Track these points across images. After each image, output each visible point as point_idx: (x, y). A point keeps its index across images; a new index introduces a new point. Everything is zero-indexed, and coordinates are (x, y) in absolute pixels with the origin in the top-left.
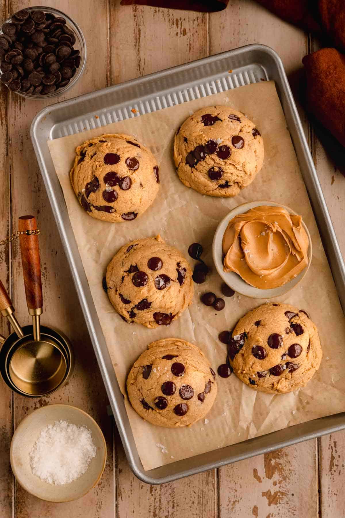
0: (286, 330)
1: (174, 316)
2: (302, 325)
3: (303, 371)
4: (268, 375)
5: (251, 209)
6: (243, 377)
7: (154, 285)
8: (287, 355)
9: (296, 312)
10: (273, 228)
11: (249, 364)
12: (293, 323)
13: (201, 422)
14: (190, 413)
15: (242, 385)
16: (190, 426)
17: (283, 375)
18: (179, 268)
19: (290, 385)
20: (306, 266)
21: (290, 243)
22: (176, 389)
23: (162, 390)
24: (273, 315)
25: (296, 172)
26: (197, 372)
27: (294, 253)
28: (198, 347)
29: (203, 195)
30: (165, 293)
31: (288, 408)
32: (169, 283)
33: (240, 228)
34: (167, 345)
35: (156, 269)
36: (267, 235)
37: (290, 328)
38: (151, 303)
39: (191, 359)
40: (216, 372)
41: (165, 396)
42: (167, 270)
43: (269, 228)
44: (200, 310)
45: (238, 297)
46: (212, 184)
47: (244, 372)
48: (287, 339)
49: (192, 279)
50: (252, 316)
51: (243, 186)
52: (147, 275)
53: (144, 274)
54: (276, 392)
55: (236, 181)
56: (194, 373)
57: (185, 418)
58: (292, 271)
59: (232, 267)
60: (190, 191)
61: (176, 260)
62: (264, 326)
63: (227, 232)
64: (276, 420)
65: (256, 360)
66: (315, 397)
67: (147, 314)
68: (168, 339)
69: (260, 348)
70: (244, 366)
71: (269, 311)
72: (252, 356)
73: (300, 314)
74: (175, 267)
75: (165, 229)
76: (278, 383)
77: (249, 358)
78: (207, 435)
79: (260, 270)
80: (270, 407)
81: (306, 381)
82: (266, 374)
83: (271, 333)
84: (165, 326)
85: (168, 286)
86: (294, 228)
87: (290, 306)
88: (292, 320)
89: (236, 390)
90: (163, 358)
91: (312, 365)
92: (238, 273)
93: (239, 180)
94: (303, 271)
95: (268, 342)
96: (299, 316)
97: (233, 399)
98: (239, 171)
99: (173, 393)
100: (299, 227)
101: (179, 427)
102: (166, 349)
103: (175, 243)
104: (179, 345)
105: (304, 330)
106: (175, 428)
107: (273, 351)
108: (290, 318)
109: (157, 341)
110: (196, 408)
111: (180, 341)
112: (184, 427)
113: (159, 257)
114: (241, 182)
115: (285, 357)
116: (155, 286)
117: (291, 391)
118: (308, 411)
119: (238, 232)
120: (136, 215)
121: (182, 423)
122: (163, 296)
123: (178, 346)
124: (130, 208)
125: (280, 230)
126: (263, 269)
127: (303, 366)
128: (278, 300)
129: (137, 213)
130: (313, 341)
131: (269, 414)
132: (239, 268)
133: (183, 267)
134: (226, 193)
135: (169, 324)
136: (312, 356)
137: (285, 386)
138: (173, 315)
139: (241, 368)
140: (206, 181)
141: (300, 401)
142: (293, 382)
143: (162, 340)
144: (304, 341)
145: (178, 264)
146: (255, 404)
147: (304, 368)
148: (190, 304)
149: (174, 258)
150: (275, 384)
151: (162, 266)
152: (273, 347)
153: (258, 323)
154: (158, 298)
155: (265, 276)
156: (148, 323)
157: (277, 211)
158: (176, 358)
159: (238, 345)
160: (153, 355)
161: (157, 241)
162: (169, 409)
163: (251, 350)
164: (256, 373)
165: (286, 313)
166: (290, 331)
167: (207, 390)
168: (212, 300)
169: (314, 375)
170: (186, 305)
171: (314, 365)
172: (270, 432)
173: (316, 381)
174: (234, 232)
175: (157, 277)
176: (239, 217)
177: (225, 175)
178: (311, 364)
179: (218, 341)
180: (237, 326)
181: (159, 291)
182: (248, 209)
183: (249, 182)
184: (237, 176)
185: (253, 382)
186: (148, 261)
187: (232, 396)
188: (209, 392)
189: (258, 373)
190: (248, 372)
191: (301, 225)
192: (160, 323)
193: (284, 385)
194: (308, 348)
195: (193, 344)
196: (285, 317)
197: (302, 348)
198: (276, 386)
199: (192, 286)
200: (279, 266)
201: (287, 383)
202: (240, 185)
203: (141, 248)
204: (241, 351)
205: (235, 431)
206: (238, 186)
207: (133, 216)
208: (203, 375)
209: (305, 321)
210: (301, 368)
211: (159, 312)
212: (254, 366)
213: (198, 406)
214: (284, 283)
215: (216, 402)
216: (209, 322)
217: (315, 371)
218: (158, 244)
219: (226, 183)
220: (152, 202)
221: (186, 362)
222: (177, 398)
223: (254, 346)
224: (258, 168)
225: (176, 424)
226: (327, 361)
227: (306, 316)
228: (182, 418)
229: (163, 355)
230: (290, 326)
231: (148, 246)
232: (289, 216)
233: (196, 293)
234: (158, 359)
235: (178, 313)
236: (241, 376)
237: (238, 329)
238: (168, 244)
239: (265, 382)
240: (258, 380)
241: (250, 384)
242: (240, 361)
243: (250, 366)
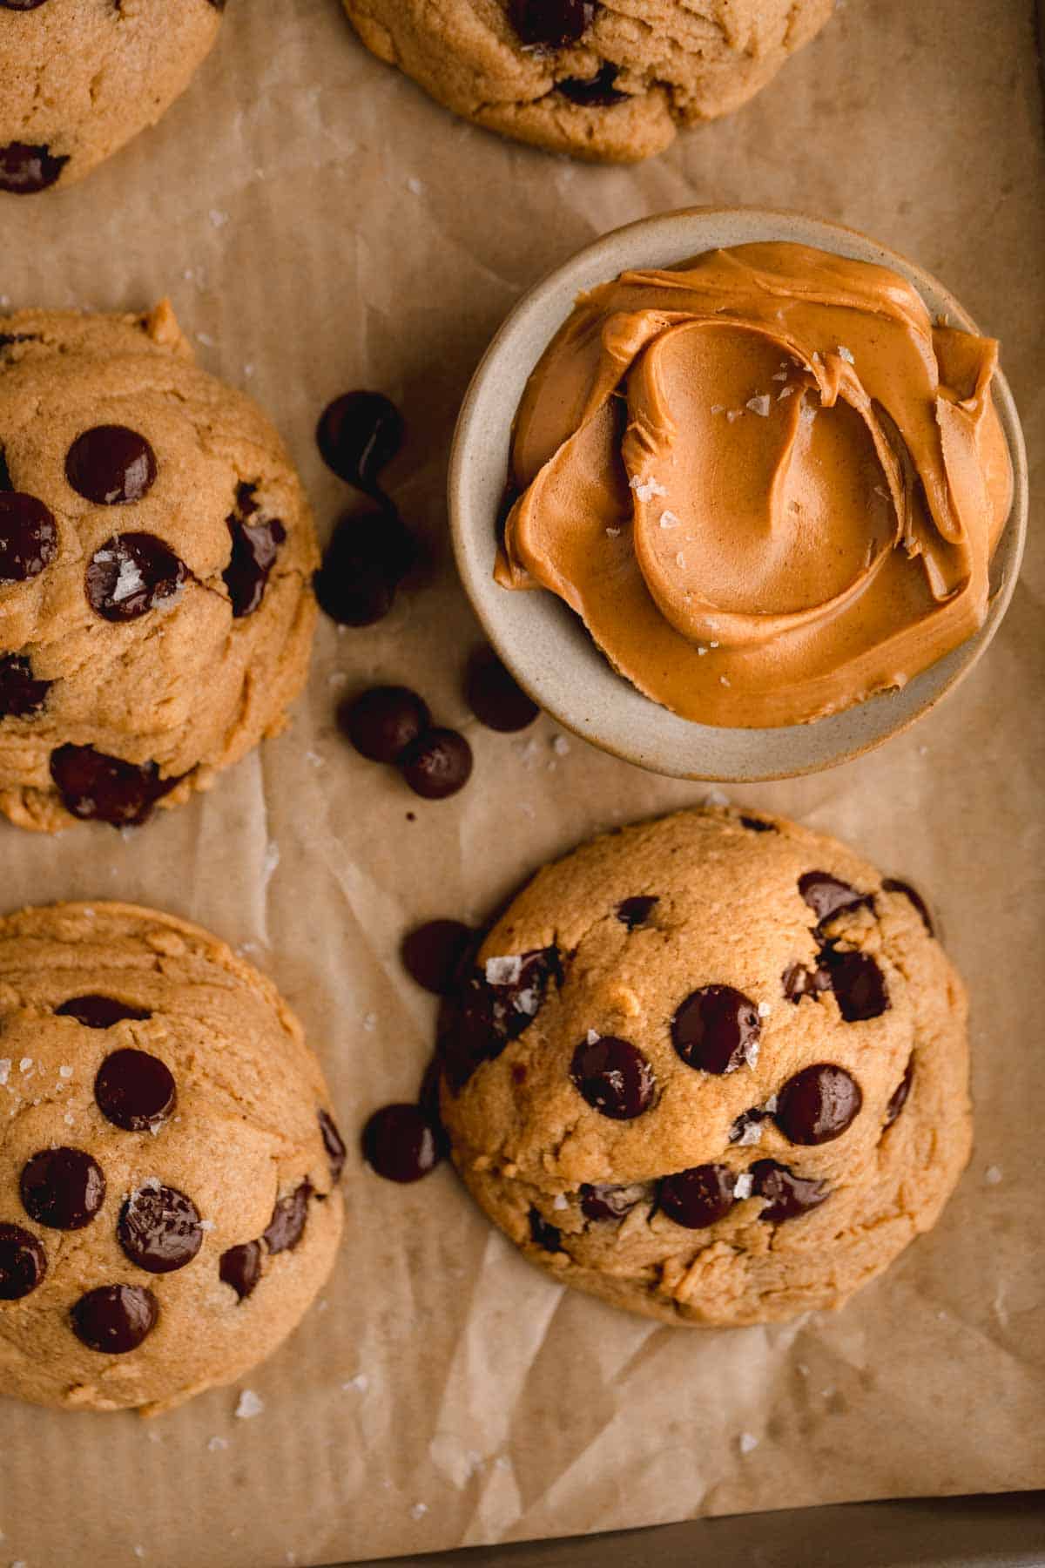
0: (789, 977)
1: (174, 782)
2: (884, 964)
3: (843, 1223)
4: (640, 1214)
5: (713, 252)
6: (499, 1198)
7: (79, 588)
8: (767, 1122)
9: (867, 882)
10: (821, 378)
11: (544, 1130)
12: (839, 947)
13: (219, 1403)
14: (164, 1344)
15: (486, 1239)
16: (154, 1413)
17: (727, 1229)
18: (247, 513)
19: (754, 1292)
20: (972, 636)
21: (903, 482)
22: (101, 1199)
23: (22, 1193)
24: (734, 878)
25: (1012, 84)
26: (238, 1126)
27: (918, 550)
28: (276, 981)
29: (459, 120)
30: (136, 642)
31: (722, 1415)
32: (172, 590)
33: (632, 347)
34: (98, 941)
35: (110, 497)
36: (783, 414)
37: (813, 968)
38: (50, 684)
39: (222, 1043)
40: (350, 1135)
41: (33, 1227)
42: (174, 513)
43: (798, 374)
44: (322, 776)
45: (551, 741)
46: (517, 69)
47: (511, 1171)
48: (787, 1028)
49: (310, 592)
50: (609, 864)
51: (697, 115)
52: (50, 520)
53: (39, 513)
54: (669, 1315)
55: (660, 75)
56: (221, 1128)
57: (128, 1368)
58: (883, 645)
59: (549, 566)
60: (390, 85)
61: (235, 467)
62: (667, 932)
63: (557, 357)
64: (641, 1465)
65: (587, 1115)
66: (882, 1379)
67: (16, 741)
68: (116, 908)
69: (622, 1054)
70: (513, 1140)
71: (714, 855)
72: (569, 1087)
73: (885, 900)
74: (226, 503)
75: (206, 279)
76: (689, 1266)
77: (549, 1098)
78: (239, 1480)
79: (707, 609)
80: (623, 1391)
81: (852, 1282)
82: (631, 1206)
83: (704, 976)
84: (110, 830)
85: (162, 605)
86: (943, 405)
87: (835, 845)
88: (837, 928)
89: (448, 1263)
90: (66, 1009)
91: (900, 1201)
92: (578, 605)
93: (681, 70)
94: (946, 659)
95: (675, 1031)
96: (878, 908)
97: (422, 1310)
98: (689, 19)
99: (85, 1218)
100: (970, 405)
101: (89, 1409)
102: (89, 963)
103: (248, 370)
104: (170, 951)
105: (894, 998)
106: (67, 1413)
107: (693, 1081)
108: (825, 912)
109: (51, 904)
110: (202, 1323)
111: (178, 932)
112: (119, 1412)
113: (142, 431)
114: (691, 85)
115: (754, 1132)
116: (88, 594)
117: (756, 1324)
118: (828, 1452)
119: (620, 370)
120: (53, 167)
121: (105, 1393)
122: (125, 660)
123: (161, 954)
124: (26, 118)
125: (862, 403)
126: (724, 608)
127: (847, 1196)
128: (775, 799)
129: (65, 159)
130: (934, 1067)
131: (610, 1429)
132: (589, 576)
133: (268, 512)
134: (590, 133)
135: (137, 821)
136: (910, 1148)
137: (728, 1291)
138: (163, 776)
139: (495, 1147)
140: (492, 42)
141: (797, 1384)
142: (773, 1274)
143: (76, 908)
144: (881, 1058)
145: (246, 494)
146: (539, 1357)
147: (849, 1211)
148: (277, 731)
149: (228, 450)
150: (674, 1267)
151: (145, 489)
152: (695, 1062)
153: (637, 911)
154: (92, 667)
155: (727, 649)
156: (17, 795)
157: (864, 286)
158: (137, 1026)
159: (500, 1012)
160: (12, 984)
161: (151, 336)
162: (46, 1305)
163: (570, 1053)
164: (575, 1188)
165: (808, 883)
166: (812, 988)
167: (281, 1238)
168: (405, 731)
169: (901, 1256)
170: (247, 737)
171: (915, 1200)
172: (595, 1529)
173: (903, 1292)
174: (599, 360)
175: (108, 545)
176: (640, 285)
177: (606, 25)
178: (892, 1191)
179: (393, 971)
180: (517, 907)
181: (104, 623)
182: (702, 249)
183: (737, 96)
184: (675, 44)
185: (546, 1236)
186: (70, 439)
187: (418, 1294)
188: (291, 1246)
189: (587, 1189)
190: (532, 1177)
191: (985, 395)
192: (86, 807)
193: (723, 1287)
194: (896, 1103)
195: (249, 959)
196: (800, 901)
197: (858, 1093)
198: (673, 1283)
199: (303, 630)
200: (818, 606)
201: (739, 1272)
202: (682, 102)
203: (50, 357)
204: (512, 1051)
205: (402, 1484)
206: (671, 106)
207: (35, 167)
208: (270, 1144)
209: (904, 948)
210: (832, 1206)
211: (89, 747)
212: (570, 1148)
213: (213, 1312)
214: (829, 708)
215: (324, 1305)
216: (364, 854)
217: (909, 1237)
218: (152, 355)
219: (600, 73)
220: (158, 110)
221: (191, 1059)
222: (100, 1248)
223: (593, 1036)
224: (799, 25)
225: (71, 1388)
226: (985, 1189)
227: (917, 918)
228: (113, 1365)
229: (68, 994)
230: (818, 959)
231: (90, 358)
232: (930, 333)
233: (317, 674)
234: (31, 1011)
235: (194, 771)
236: (490, 1192)
237: (519, 923)
238: (211, 366)
239: (619, 1247)
240: (579, 1229)
241: (533, 1240)
242: (497, 1104)
243: (547, 1146)
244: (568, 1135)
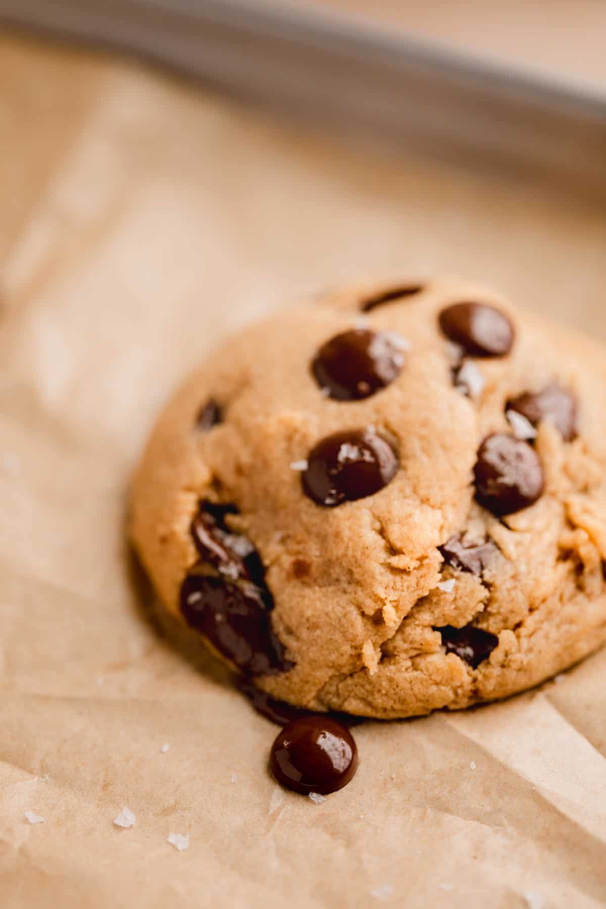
70: (361, 597)
95: (337, 396)
115: (472, 379)
239: (523, 568)
240: (484, 593)
241: (475, 668)
242: (318, 604)
243: (383, 556)
244: (382, 532)
